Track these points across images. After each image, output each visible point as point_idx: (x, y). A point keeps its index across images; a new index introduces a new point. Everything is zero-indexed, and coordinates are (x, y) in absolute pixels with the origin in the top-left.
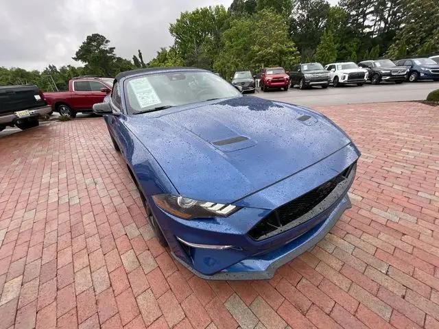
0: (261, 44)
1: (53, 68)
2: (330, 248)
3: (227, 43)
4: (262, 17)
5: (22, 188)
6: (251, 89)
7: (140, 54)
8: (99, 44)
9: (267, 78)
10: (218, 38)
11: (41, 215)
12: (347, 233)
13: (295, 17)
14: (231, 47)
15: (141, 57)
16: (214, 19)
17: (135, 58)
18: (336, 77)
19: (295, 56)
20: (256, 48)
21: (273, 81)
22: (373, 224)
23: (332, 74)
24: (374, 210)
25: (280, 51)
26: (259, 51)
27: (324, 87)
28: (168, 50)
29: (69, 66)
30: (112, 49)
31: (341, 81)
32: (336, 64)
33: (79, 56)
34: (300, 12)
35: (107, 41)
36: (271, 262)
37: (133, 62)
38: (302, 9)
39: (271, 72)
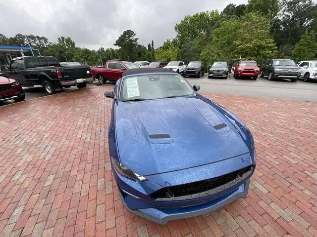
0: (243, 40)
1: (102, 49)
2: (220, 221)
3: (215, 38)
4: (248, 19)
5: (68, 125)
6: (224, 76)
7: (153, 43)
8: (130, 36)
9: (239, 69)
10: (208, 33)
11: (72, 144)
12: (240, 215)
13: (280, 18)
14: (217, 41)
15: (153, 45)
16: (208, 20)
17: (149, 46)
18: (308, 74)
19: (272, 50)
20: (237, 43)
21: (243, 72)
22: (265, 216)
23: (303, 70)
24: (273, 205)
25: (258, 46)
26: (240, 45)
27: (293, 80)
28: (171, 41)
29: (111, 49)
30: (136, 40)
31: (312, 77)
32: (310, 62)
33: (118, 43)
34: (286, 13)
35: (135, 35)
36: (167, 215)
37: (147, 48)
38: (288, 11)
39: (244, 64)
